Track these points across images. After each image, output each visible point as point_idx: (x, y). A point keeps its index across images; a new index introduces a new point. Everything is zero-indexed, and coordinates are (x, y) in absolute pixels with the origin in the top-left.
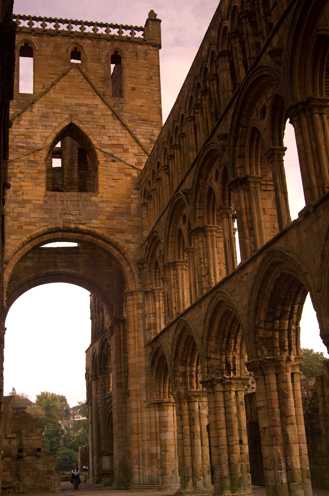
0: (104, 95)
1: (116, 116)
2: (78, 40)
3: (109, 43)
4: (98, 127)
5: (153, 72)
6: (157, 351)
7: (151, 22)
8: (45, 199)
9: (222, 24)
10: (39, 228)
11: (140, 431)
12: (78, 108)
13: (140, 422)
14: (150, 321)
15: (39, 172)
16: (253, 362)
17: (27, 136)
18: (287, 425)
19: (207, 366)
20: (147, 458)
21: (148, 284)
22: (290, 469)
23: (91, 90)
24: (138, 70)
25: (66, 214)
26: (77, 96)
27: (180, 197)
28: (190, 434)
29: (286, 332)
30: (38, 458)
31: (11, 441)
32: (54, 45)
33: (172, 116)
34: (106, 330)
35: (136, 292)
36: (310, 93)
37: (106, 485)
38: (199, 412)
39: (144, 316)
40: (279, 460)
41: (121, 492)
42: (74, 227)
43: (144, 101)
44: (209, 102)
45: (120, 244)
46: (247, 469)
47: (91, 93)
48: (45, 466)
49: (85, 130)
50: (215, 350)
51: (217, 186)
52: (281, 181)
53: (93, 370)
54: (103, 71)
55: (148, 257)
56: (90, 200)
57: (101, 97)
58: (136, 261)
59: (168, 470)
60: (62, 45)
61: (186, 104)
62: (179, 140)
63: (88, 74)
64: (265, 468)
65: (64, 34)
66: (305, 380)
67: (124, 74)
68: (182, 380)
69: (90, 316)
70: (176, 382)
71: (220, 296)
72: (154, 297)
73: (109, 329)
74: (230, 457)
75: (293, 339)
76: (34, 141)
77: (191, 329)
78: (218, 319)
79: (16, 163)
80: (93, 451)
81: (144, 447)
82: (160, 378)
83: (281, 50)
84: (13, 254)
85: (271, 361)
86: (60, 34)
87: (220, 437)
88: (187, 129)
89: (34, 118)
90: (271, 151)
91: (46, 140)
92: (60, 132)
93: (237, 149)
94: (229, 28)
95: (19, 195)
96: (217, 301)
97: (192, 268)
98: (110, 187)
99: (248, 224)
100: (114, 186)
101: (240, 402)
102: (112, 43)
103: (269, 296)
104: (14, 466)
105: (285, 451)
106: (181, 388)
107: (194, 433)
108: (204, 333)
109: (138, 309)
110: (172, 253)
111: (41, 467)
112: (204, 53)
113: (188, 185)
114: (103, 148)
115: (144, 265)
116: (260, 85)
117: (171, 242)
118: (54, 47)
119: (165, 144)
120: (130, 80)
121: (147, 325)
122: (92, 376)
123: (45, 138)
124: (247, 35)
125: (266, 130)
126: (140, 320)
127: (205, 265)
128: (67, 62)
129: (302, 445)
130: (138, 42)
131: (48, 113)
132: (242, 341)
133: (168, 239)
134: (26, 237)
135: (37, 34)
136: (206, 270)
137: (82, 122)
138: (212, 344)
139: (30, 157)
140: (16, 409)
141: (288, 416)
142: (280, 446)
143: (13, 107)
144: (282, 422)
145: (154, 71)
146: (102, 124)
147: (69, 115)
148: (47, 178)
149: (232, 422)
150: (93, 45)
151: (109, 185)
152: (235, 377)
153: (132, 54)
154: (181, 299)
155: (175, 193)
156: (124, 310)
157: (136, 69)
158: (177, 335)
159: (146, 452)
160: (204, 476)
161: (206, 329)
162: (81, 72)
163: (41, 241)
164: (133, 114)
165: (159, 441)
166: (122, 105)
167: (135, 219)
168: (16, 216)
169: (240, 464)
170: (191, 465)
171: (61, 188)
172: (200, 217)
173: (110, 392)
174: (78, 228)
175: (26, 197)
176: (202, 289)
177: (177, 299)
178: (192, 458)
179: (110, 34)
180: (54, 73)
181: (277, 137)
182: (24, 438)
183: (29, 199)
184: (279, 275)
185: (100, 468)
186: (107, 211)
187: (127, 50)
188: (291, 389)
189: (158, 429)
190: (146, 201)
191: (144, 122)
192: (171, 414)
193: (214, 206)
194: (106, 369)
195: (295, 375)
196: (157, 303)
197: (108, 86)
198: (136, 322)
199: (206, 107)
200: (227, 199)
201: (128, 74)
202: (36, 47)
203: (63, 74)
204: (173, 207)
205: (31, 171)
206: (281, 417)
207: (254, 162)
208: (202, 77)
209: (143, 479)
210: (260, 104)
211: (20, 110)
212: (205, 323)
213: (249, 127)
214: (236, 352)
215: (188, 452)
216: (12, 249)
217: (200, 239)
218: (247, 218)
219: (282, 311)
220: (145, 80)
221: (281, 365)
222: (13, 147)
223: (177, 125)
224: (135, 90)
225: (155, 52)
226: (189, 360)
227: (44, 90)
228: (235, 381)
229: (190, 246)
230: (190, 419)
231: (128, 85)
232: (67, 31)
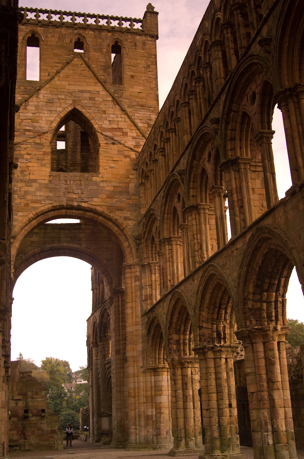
0: (105, 82)
1: (116, 102)
2: (82, 31)
3: (109, 34)
4: (99, 112)
5: (150, 61)
6: (153, 320)
7: (148, 15)
8: (50, 179)
9: (215, 15)
10: (44, 206)
11: (137, 395)
12: (80, 95)
13: (136, 386)
14: (147, 292)
15: (45, 153)
16: (242, 331)
17: (34, 121)
18: (273, 390)
19: (199, 334)
20: (143, 419)
21: (145, 258)
22: (276, 432)
23: (92, 78)
24: (136, 59)
25: (69, 192)
26: (80, 83)
27: (175, 178)
28: (183, 398)
29: (273, 304)
30: (42, 419)
31: (18, 402)
32: (59, 36)
33: (168, 102)
34: (106, 301)
35: (134, 265)
36: (297, 80)
37: (105, 444)
38: (192, 377)
39: (141, 288)
40: (266, 423)
41: (119, 451)
42: (77, 205)
43: (142, 88)
44: (203, 88)
45: (119, 221)
46: (235, 431)
47: (93, 80)
48: (49, 426)
49: (87, 115)
50: (207, 320)
51: (209, 168)
52: (269, 162)
53: (93, 338)
54: (104, 60)
55: (145, 233)
56: (91, 180)
57: (102, 84)
58: (134, 237)
59: (163, 430)
60: (67, 36)
61: (181, 90)
62: (175, 124)
63: (90, 63)
64: (253, 430)
65: (68, 26)
66: (290, 348)
67: (124, 62)
68: (176, 348)
69: (91, 288)
70: (170, 349)
71: (212, 270)
72: (151, 270)
73: (109, 300)
74: (220, 419)
75: (280, 310)
76: (40, 125)
77: (185, 300)
78: (210, 291)
79: (23, 145)
80: (93, 412)
81: (140, 409)
82: (156, 345)
83: (270, 39)
84: (20, 229)
85: (258, 331)
86: (64, 25)
87: (210, 401)
88: (182, 114)
89: (40, 103)
90: (260, 135)
91: (51, 124)
92: (64, 117)
93: (229, 132)
94: (222, 19)
95: (26, 175)
96: (209, 274)
97: (185, 244)
98: (110, 167)
99: (238, 202)
100: (114, 167)
101: (230, 369)
102: (112, 34)
103: (257, 270)
104: (20, 425)
105: (271, 414)
106: (175, 355)
107: (186, 397)
108: (196, 304)
109: (135, 281)
110: (167, 229)
111: (45, 427)
112: (198, 43)
113: (182, 166)
114: (104, 131)
115: (141, 240)
116: (250, 72)
117: (167, 219)
118: (59, 37)
119: (161, 128)
120: (129, 68)
121: (143, 296)
122: (93, 343)
123: (50, 122)
124: (239, 25)
125: (256, 115)
126: (137, 291)
127: (198, 241)
128: (71, 52)
129: (287, 409)
130: (137, 33)
131: (53, 99)
132: (232, 312)
133: (164, 217)
134: (32, 213)
135: (43, 25)
136: (199, 246)
137: (85, 108)
138: (204, 314)
139: (36, 140)
140: (22, 373)
141: (274, 382)
142: (267, 410)
143: (21, 94)
144: (268, 387)
145: (152, 60)
146: (103, 109)
147: (73, 100)
148: (52, 159)
149: (222, 387)
150: (95, 36)
151: (109, 166)
152: (225, 345)
153: (131, 45)
154: (176, 272)
155: (171, 173)
156: (123, 282)
157: (134, 59)
158: (172, 306)
159: (143, 414)
160: (195, 437)
161: (198, 300)
162: (84, 61)
163: (46, 217)
164: (132, 100)
165: (154, 404)
166: (122, 91)
167: (133, 197)
168: (23, 194)
169: (229, 426)
170: (184, 426)
171: (65, 169)
172: (193, 196)
173: (109, 358)
174: (80, 206)
175: (32, 177)
176: (195, 263)
177: (171, 272)
178: (184, 419)
179: (111, 25)
180: (59, 61)
181: (266, 121)
182: (29, 400)
183: (35, 179)
184: (267, 250)
185: (99, 428)
186: (107, 191)
187: (127, 40)
188: (278, 356)
189: (153, 393)
190: (143, 181)
191: (142, 107)
192: (165, 379)
193: (207, 185)
194: (105, 336)
195: (281, 343)
196: (153, 275)
197: (109, 74)
198: (134, 294)
199: (199, 93)
200: (219, 179)
201: (127, 63)
202: (42, 38)
203: (67, 63)
204: (168, 186)
205: (37, 153)
206: (268, 383)
207: (244, 145)
208: (196, 65)
209: (139, 439)
210: (250, 90)
211: (27, 96)
212: (198, 295)
213: (239, 112)
214: (226, 321)
215: (181, 414)
216: (19, 224)
217: (194, 216)
218: (237, 197)
219: (270, 284)
220: (143, 68)
221: (268, 334)
222: (21, 131)
223: (173, 110)
224: (134, 78)
225: (153, 42)
226: (182, 329)
227: (49, 77)
228: (225, 349)
229: (184, 223)
230: (183, 384)
231: (127, 73)
232: (71, 23)
